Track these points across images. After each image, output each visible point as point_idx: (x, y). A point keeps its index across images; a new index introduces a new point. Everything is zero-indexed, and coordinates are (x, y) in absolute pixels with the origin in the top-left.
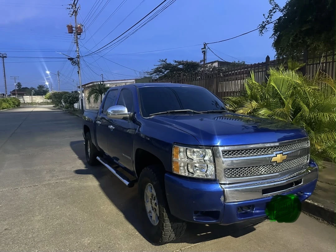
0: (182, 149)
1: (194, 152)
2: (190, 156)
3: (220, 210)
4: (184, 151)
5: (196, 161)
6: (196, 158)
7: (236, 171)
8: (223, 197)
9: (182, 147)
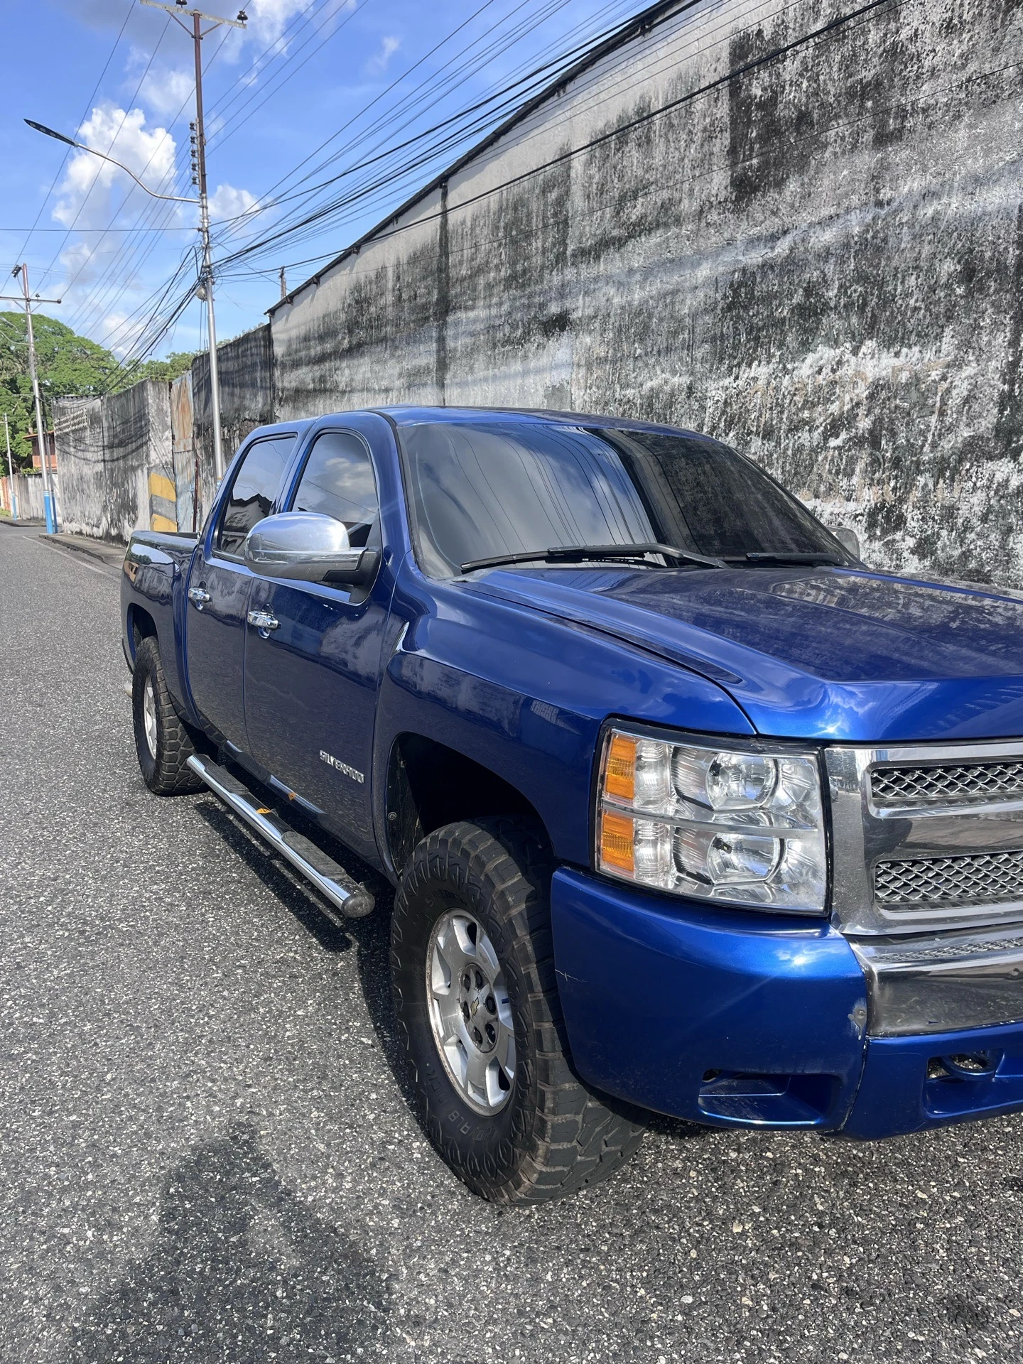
0: (650, 750)
1: (716, 769)
2: (691, 791)
3: (843, 1073)
4: (661, 763)
5: (723, 819)
6: (725, 804)
7: (930, 875)
8: (864, 1008)
9: (654, 741)
